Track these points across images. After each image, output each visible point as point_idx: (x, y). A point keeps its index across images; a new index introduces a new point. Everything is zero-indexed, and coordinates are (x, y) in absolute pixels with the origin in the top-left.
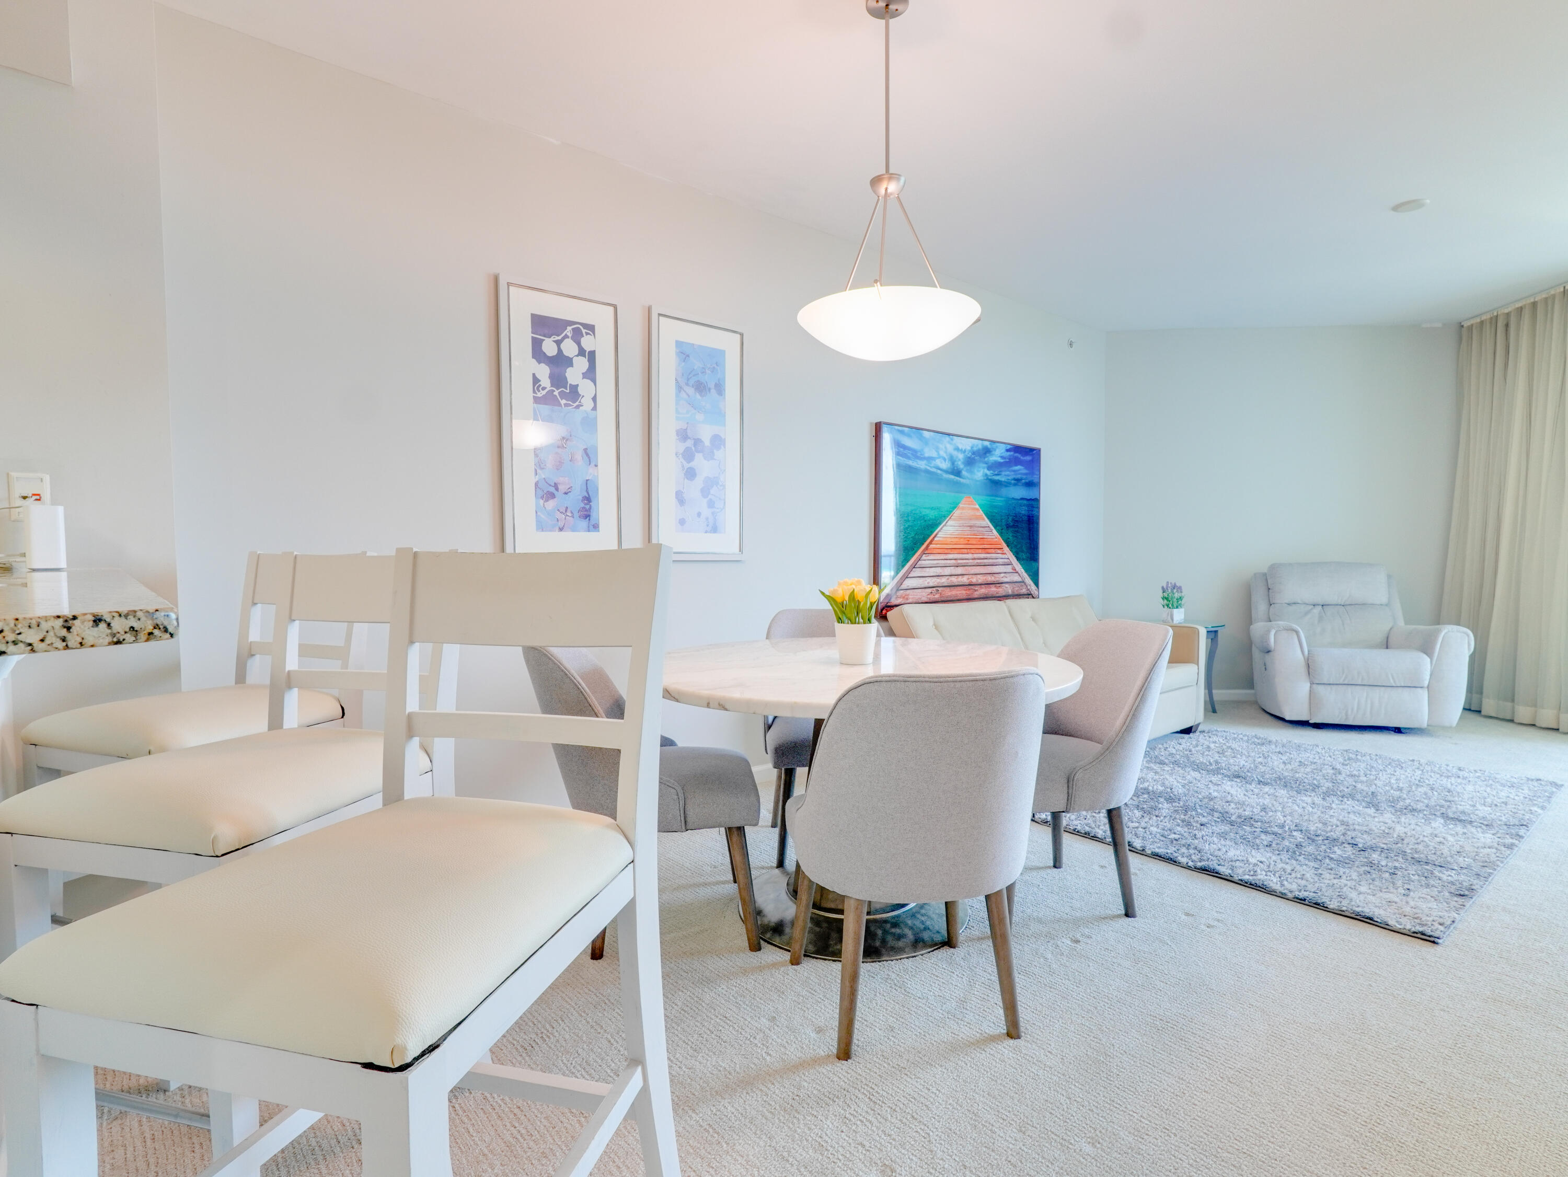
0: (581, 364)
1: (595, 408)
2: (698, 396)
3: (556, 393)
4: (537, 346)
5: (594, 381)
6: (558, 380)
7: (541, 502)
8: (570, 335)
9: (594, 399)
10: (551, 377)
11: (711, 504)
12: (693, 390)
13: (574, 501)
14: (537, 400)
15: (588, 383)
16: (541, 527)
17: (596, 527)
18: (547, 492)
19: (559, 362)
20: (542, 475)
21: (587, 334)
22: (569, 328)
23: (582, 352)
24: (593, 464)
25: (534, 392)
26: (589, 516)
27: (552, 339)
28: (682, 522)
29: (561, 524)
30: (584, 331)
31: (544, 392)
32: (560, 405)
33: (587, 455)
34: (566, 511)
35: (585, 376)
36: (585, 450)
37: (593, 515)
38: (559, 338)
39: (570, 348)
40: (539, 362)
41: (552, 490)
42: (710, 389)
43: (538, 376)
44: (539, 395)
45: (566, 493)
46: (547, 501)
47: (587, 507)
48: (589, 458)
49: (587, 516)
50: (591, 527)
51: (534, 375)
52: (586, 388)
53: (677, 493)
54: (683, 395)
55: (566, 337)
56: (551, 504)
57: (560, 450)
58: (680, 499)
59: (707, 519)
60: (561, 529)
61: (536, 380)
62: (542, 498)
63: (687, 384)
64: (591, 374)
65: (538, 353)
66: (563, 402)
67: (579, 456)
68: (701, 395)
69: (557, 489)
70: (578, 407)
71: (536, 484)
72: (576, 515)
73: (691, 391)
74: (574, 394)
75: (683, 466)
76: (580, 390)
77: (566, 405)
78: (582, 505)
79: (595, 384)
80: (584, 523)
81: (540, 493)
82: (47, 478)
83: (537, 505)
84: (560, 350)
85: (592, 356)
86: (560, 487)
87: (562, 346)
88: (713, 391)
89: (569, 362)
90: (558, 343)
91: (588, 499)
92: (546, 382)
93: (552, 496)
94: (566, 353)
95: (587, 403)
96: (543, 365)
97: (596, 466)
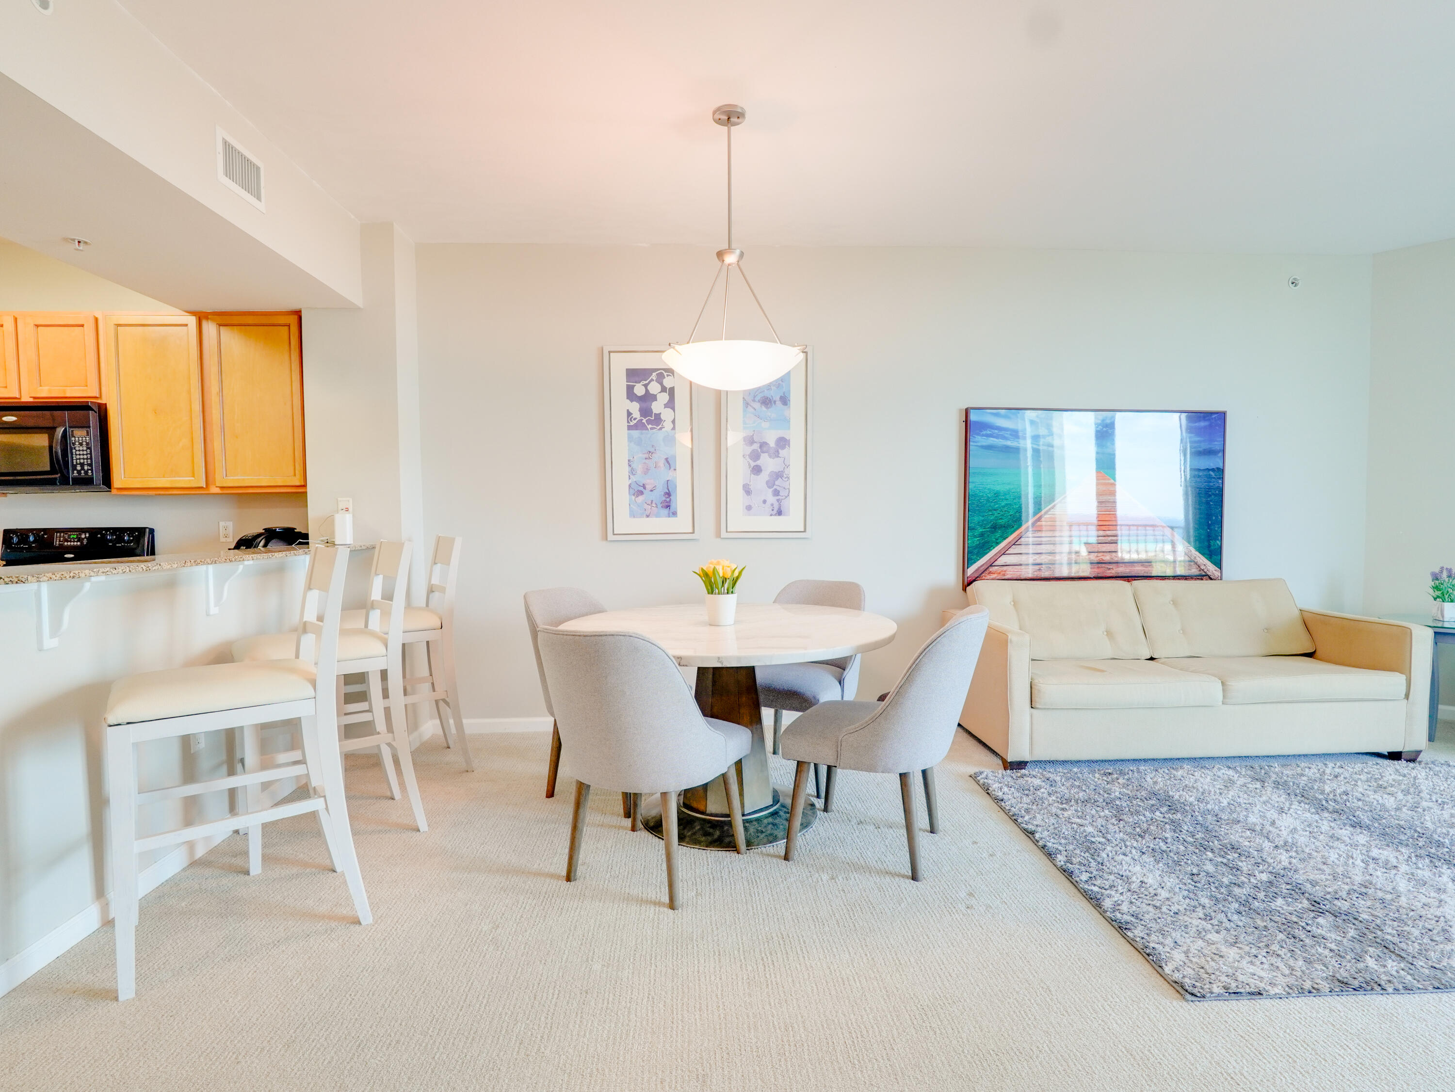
0: (664, 398)
1: (674, 428)
2: (764, 408)
3: (644, 421)
4: (630, 390)
5: (673, 409)
6: (646, 412)
7: (633, 497)
8: (655, 379)
9: (673, 422)
10: (641, 410)
11: (776, 493)
12: (759, 404)
13: (658, 496)
14: (630, 428)
15: (669, 410)
16: (633, 515)
17: (675, 514)
18: (638, 491)
19: (648, 398)
20: (634, 478)
21: (668, 375)
22: (654, 374)
23: (664, 389)
24: (672, 469)
25: (628, 422)
26: (669, 506)
27: (641, 383)
28: (749, 508)
29: (648, 513)
30: (665, 374)
31: (635, 422)
32: (647, 429)
33: (668, 462)
34: (652, 503)
35: (666, 406)
36: (667, 459)
37: (673, 505)
38: (647, 382)
39: (654, 388)
40: (632, 401)
41: (641, 489)
42: (775, 402)
43: (631, 411)
44: (632, 424)
45: (652, 491)
46: (637, 497)
47: (668, 500)
48: (669, 464)
49: (668, 507)
50: (671, 514)
51: (628, 410)
52: (667, 415)
53: (744, 486)
54: (750, 409)
55: (652, 380)
56: (640, 499)
57: (647, 461)
58: (747, 491)
59: (772, 505)
60: (648, 516)
61: (629, 414)
62: (634, 495)
63: (754, 401)
64: (671, 404)
65: (631, 395)
66: (649, 426)
67: (662, 463)
68: (767, 408)
69: (645, 488)
70: (661, 429)
71: (630, 486)
72: (660, 506)
73: (757, 405)
74: (658, 420)
75: (749, 465)
76: (662, 417)
77: (651, 429)
78: (664, 499)
79: (674, 411)
80: (666, 511)
81: (632, 491)
82: (351, 500)
83: (630, 500)
84: (647, 391)
85: (671, 392)
86: (647, 486)
87: (649, 388)
88: (779, 403)
89: (654, 398)
90: (646, 386)
91: (668, 494)
92: (636, 414)
93: (641, 493)
94: (651, 392)
95: (668, 425)
96: (634, 403)
97: (675, 470)
